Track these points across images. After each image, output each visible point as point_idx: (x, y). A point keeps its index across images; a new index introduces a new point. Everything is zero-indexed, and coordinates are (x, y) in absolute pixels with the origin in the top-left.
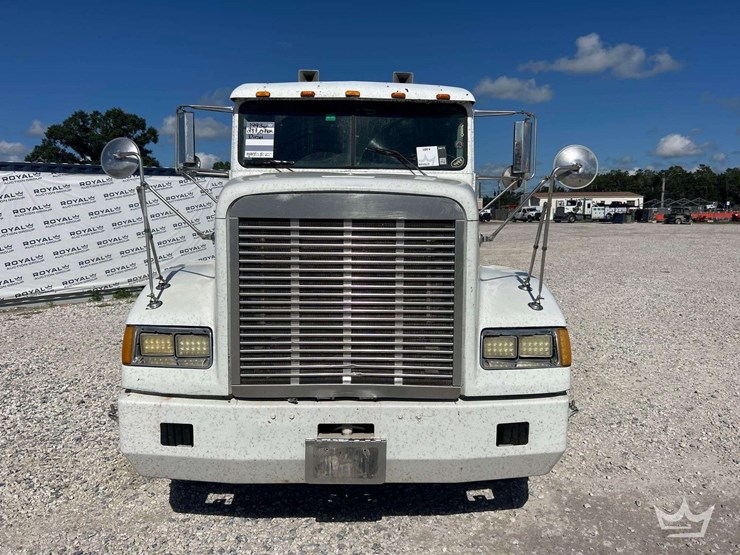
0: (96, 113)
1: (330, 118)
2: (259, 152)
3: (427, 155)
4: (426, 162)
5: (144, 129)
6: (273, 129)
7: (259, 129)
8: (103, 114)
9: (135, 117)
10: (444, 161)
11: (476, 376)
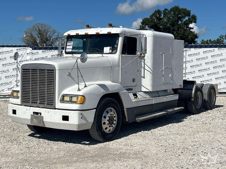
0: (166, 10)
2: (69, 50)
3: (107, 49)
4: (106, 52)
5: (189, 16)
6: (72, 43)
8: (169, 10)
9: (186, 9)
10: (111, 51)
11: (58, 104)
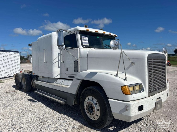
1: (98, 37)
2: (86, 44)
6: (88, 39)
7: (85, 38)
